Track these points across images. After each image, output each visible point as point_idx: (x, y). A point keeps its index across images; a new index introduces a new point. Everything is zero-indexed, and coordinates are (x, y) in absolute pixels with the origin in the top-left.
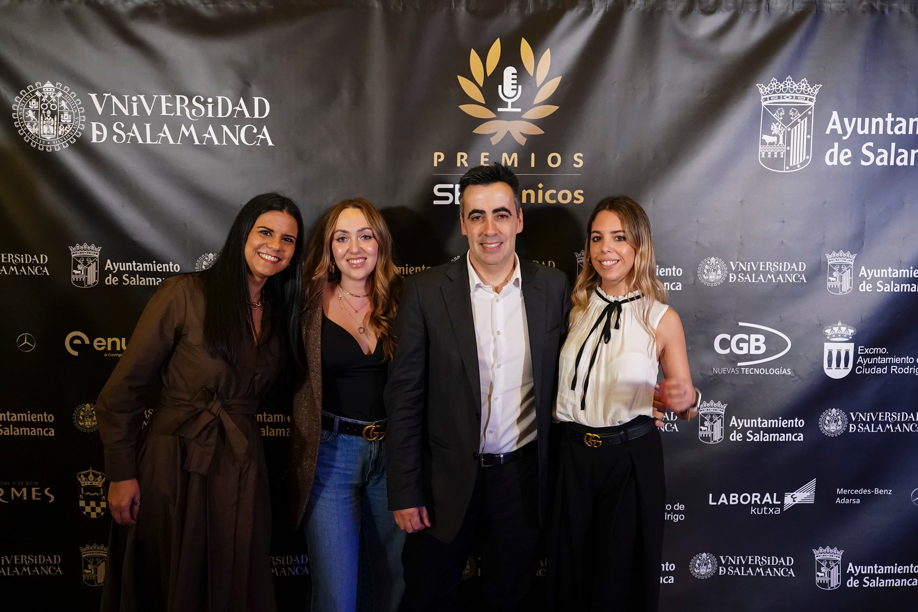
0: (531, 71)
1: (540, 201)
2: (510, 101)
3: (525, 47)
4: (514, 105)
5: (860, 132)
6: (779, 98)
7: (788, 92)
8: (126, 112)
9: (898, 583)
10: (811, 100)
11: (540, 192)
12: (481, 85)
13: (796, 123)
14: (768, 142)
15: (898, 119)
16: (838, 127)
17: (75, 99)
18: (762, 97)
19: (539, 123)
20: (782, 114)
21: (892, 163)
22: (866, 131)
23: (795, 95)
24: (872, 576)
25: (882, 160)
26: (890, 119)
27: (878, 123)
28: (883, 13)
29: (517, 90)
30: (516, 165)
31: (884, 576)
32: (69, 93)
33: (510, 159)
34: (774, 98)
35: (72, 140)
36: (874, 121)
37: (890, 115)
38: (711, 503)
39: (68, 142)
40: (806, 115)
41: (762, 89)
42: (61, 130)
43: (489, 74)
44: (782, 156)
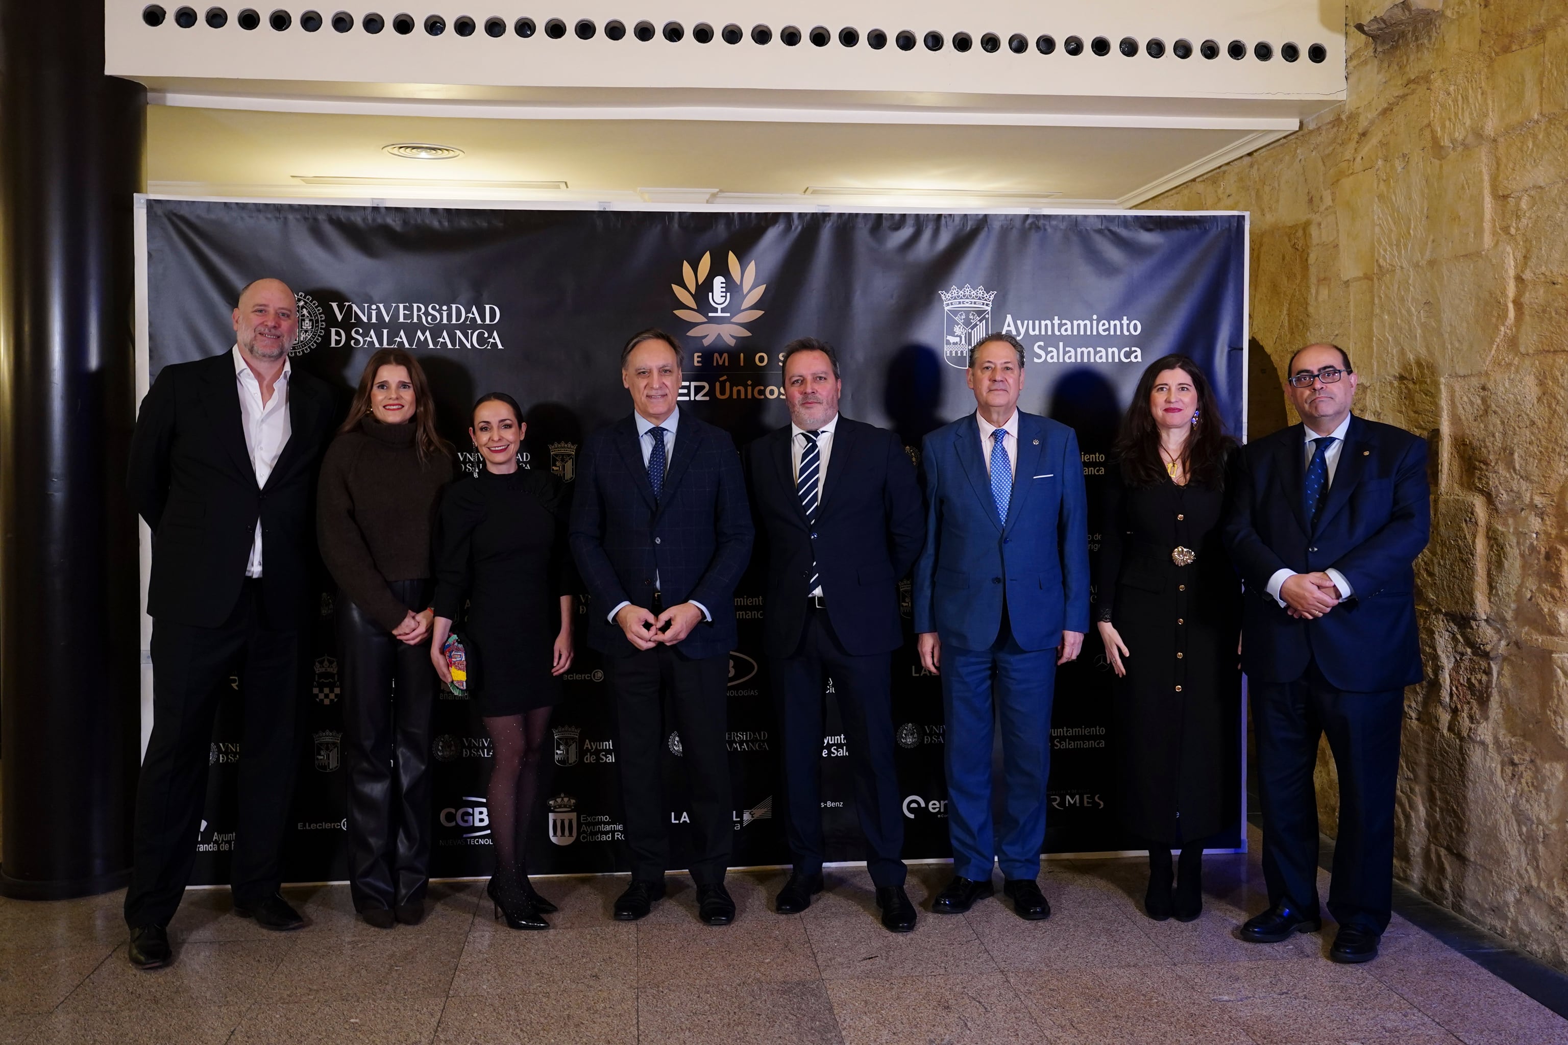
0: (737, 279)
1: (750, 396)
2: (719, 307)
3: (732, 258)
4: (723, 310)
5: (1031, 333)
6: (960, 303)
7: (967, 298)
8: (365, 319)
9: (1087, 745)
10: (987, 305)
11: (749, 389)
12: (693, 293)
13: (976, 325)
14: (952, 342)
15: (1064, 322)
16: (1012, 328)
17: (316, 307)
18: (945, 303)
19: (747, 326)
20: (963, 317)
21: (1061, 360)
22: (1037, 332)
23: (973, 300)
24: (1062, 738)
25: (1052, 357)
26: (1056, 321)
27: (1046, 325)
28: (1045, 230)
29: (726, 297)
30: (727, 364)
31: (1073, 738)
32: (311, 302)
33: (721, 358)
34: (955, 303)
35: (313, 345)
36: (1043, 323)
37: (1056, 318)
38: (914, 675)
39: (310, 347)
40: (984, 318)
41: (944, 296)
42: (303, 336)
43: (700, 282)
44: (965, 355)
